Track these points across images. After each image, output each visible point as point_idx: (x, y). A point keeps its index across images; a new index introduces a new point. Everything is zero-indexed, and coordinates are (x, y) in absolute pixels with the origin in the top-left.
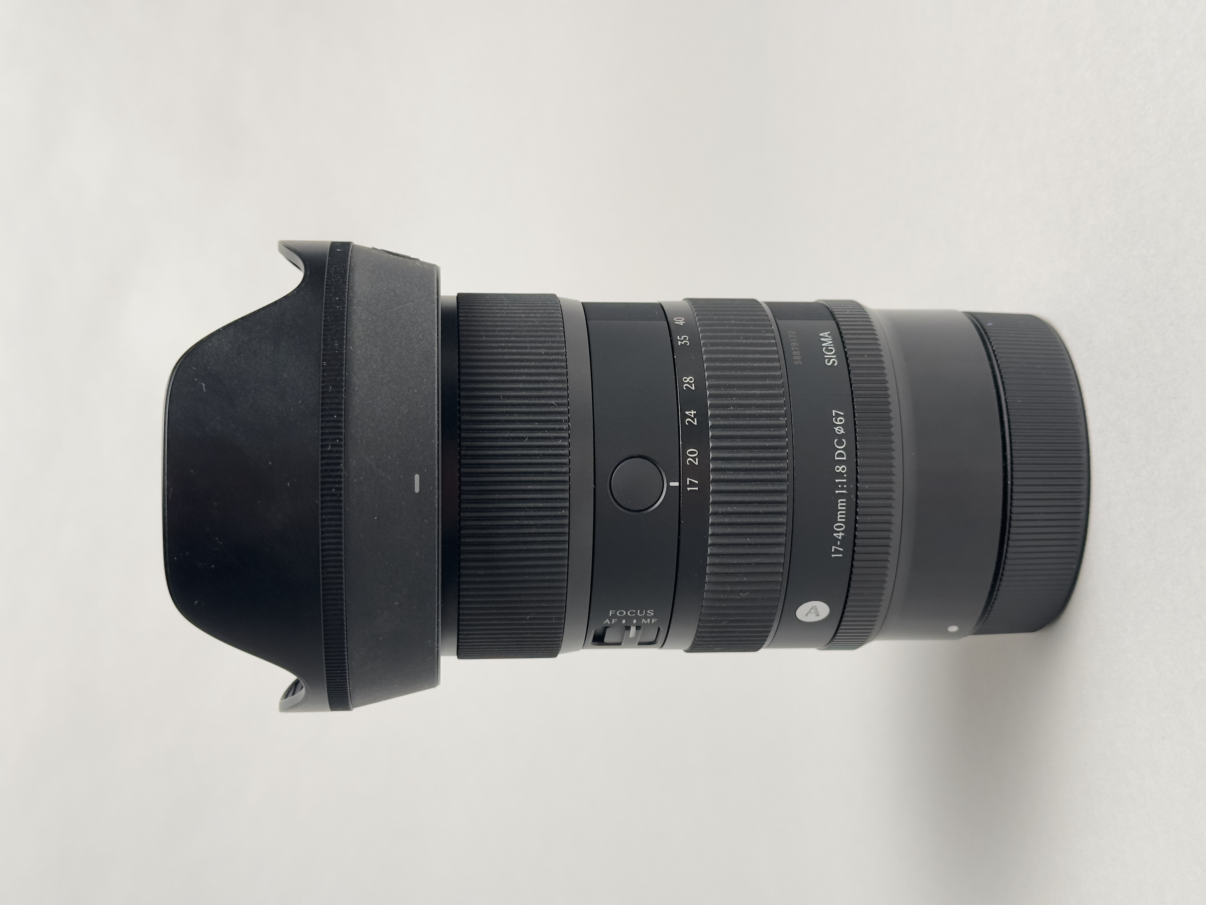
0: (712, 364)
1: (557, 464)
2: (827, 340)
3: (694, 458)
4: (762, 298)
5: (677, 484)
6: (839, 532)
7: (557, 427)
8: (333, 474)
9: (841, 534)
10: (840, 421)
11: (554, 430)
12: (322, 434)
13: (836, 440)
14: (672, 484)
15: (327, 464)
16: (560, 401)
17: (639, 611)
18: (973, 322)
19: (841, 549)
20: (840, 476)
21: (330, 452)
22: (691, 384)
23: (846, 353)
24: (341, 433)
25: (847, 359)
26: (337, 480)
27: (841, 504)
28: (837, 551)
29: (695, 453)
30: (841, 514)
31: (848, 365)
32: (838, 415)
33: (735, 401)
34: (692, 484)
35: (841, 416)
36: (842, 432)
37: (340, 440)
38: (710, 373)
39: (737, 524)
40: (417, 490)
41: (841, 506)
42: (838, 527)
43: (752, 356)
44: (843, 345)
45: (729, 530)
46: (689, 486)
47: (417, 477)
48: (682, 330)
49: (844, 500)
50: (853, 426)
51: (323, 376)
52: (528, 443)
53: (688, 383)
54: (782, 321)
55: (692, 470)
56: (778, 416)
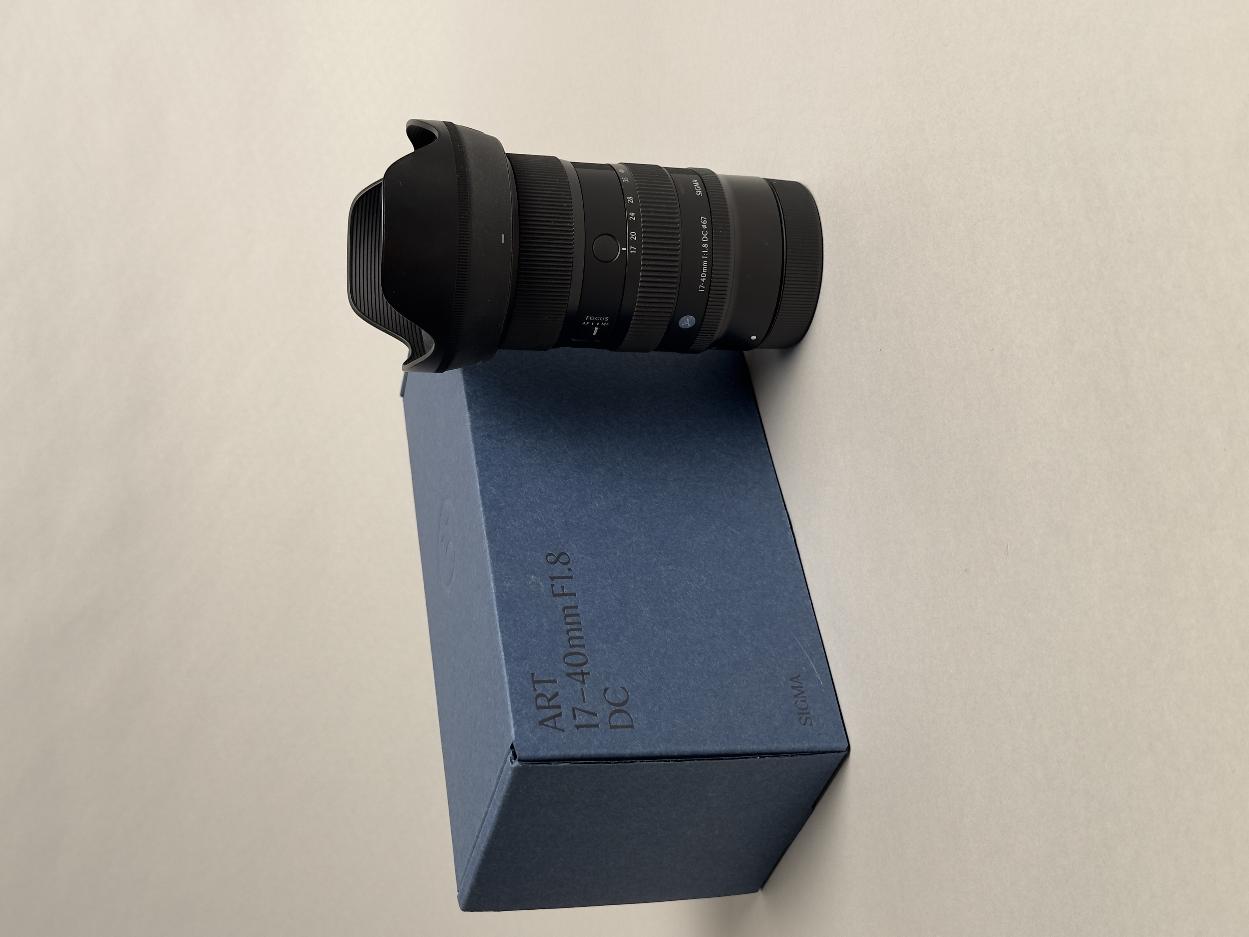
0: (641, 191)
1: (567, 235)
2: (696, 184)
3: (634, 237)
4: (662, 164)
5: (625, 249)
6: (703, 278)
7: (567, 217)
8: (465, 230)
9: (704, 279)
10: (705, 222)
11: (566, 218)
12: (459, 210)
13: (703, 232)
14: (623, 249)
15: (461, 225)
16: (568, 204)
17: (601, 318)
18: (769, 184)
19: (704, 287)
20: (705, 249)
21: (463, 219)
22: (631, 201)
23: (707, 193)
24: (468, 210)
25: (708, 196)
26: (466, 233)
27: (705, 263)
28: (702, 289)
29: (634, 234)
30: (705, 269)
31: (709, 199)
32: (703, 219)
33: (653, 209)
34: (633, 250)
35: (705, 220)
36: (706, 227)
37: (468, 213)
38: (641, 196)
39: (654, 271)
40: (503, 242)
41: (705, 265)
42: (703, 275)
43: (660, 189)
44: (706, 189)
45: (650, 274)
46: (631, 250)
47: (503, 235)
48: (624, 175)
49: (706, 262)
50: (710, 224)
51: (458, 182)
52: (554, 224)
53: (630, 200)
54: (673, 174)
55: (632, 243)
56: (674, 218)
